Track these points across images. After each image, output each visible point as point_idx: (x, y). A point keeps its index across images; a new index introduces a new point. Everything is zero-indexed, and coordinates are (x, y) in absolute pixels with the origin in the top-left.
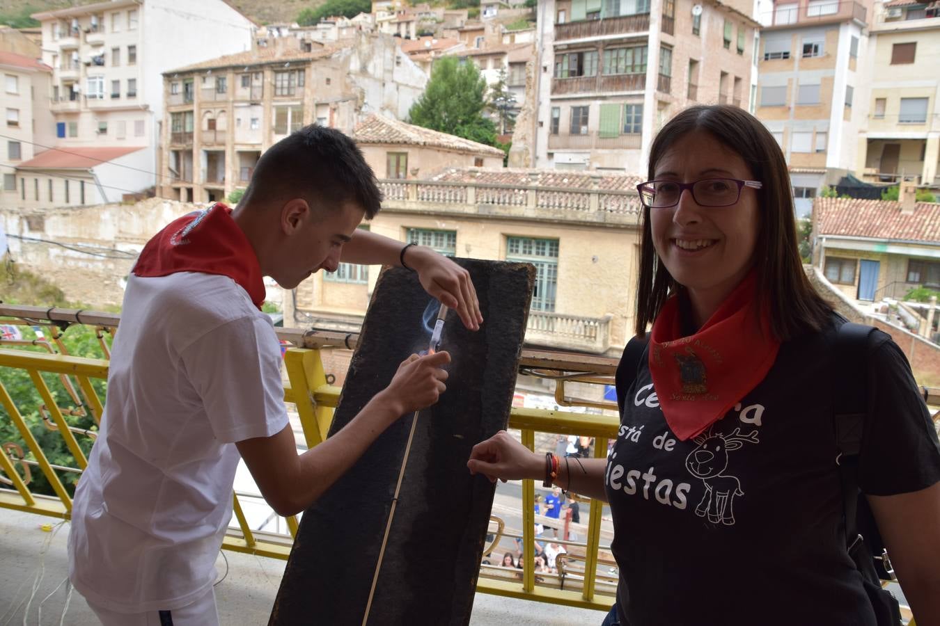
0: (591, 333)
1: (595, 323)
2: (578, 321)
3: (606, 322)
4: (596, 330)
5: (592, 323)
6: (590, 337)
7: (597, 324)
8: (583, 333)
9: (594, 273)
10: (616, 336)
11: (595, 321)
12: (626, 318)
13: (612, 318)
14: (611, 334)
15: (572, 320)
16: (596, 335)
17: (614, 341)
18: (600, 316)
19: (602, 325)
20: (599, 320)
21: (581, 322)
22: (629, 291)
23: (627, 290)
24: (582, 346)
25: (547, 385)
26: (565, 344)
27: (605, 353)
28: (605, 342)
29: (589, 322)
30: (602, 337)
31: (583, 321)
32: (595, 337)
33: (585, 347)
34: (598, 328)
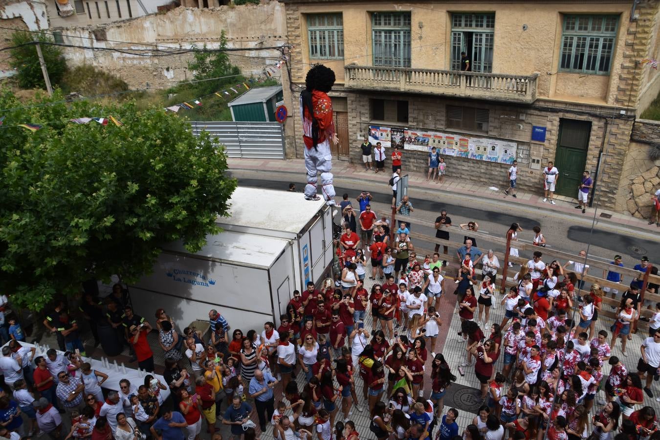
0: (522, 89)
1: (525, 80)
2: (511, 79)
3: (534, 79)
4: (526, 85)
5: (523, 80)
6: (522, 91)
7: (527, 81)
8: (515, 89)
9: (524, 39)
10: (542, 89)
11: (525, 78)
12: (550, 74)
13: (539, 75)
14: (538, 88)
15: (507, 79)
16: (526, 89)
17: (540, 93)
18: (529, 74)
19: (532, 81)
20: (529, 77)
21: (514, 80)
22: (554, 52)
23: (552, 52)
24: (514, 99)
25: (486, 130)
26: (501, 98)
27: (533, 103)
28: (533, 95)
29: (520, 80)
30: (531, 91)
31: (516, 79)
32: (525, 92)
33: (518, 99)
34: (528, 84)
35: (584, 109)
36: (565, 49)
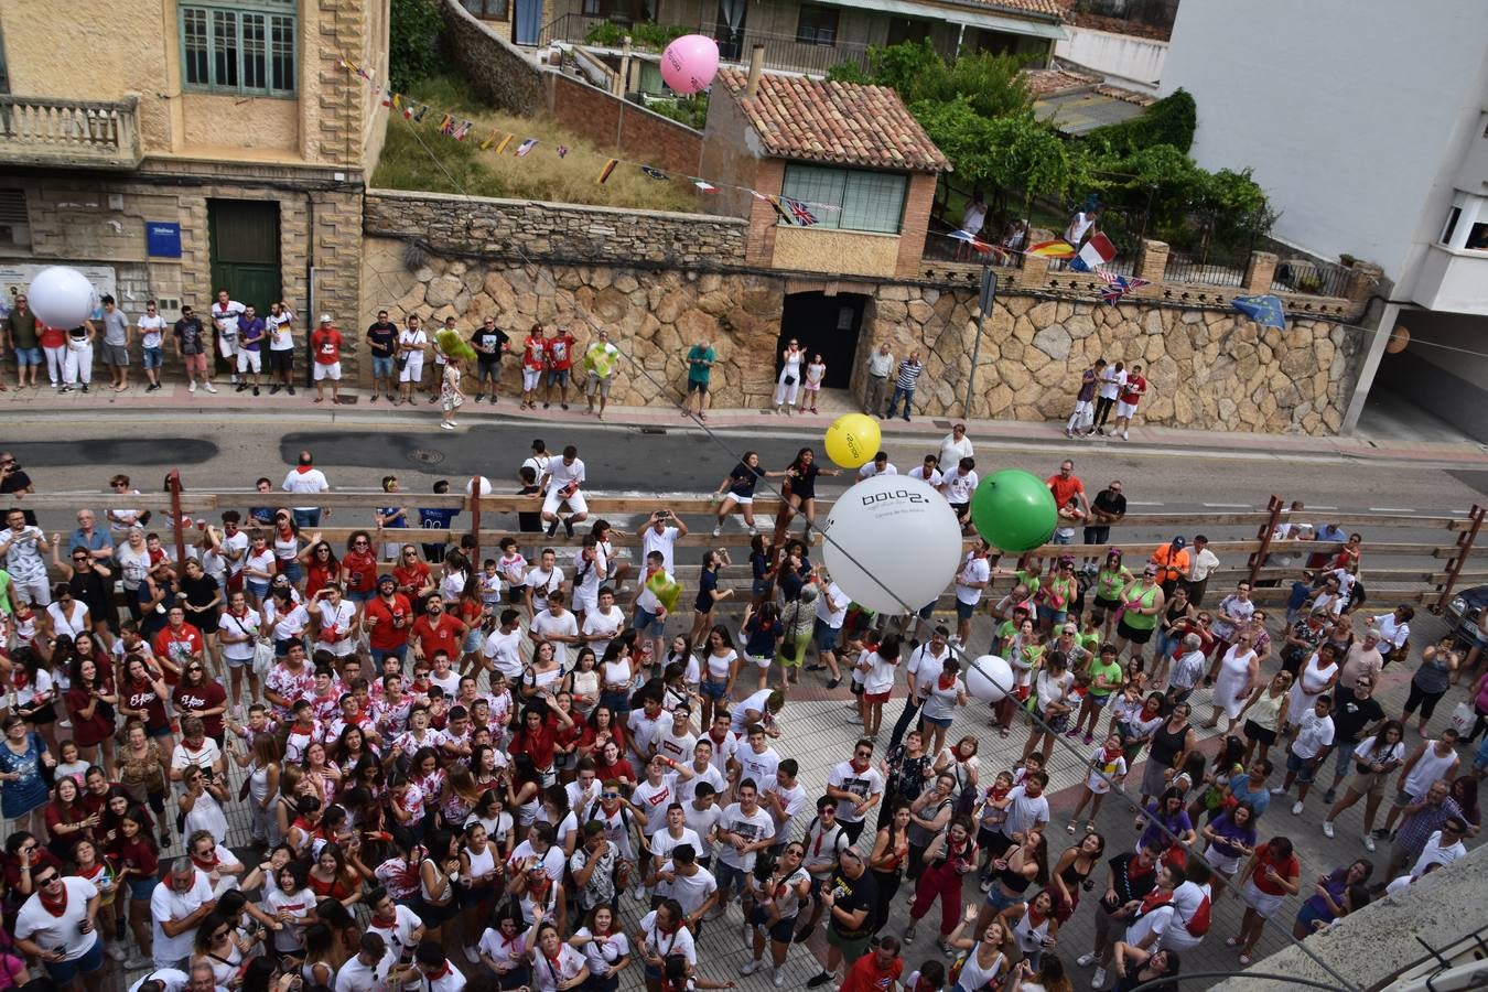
0: (105, 133)
1: (109, 112)
2: (72, 110)
3: (130, 108)
4: (115, 125)
5: (103, 113)
6: (105, 140)
7: (114, 114)
8: (87, 135)
9: (84, 9)
10: (152, 134)
11: (110, 107)
12: (167, 98)
13: (140, 100)
14: (143, 131)
15: (59, 109)
16: (115, 135)
17: (150, 143)
18: (114, 98)
19: (126, 115)
20: (118, 106)
21: (78, 112)
22: (165, 46)
23: (161, 44)
24: (90, 160)
25: (26, 242)
26: (55, 158)
27: (138, 169)
28: (136, 148)
29: (97, 112)
30: (130, 140)
31: (84, 110)
32: (115, 141)
33: (98, 161)
34: (119, 123)
35: (257, 175)
36: (190, 39)
